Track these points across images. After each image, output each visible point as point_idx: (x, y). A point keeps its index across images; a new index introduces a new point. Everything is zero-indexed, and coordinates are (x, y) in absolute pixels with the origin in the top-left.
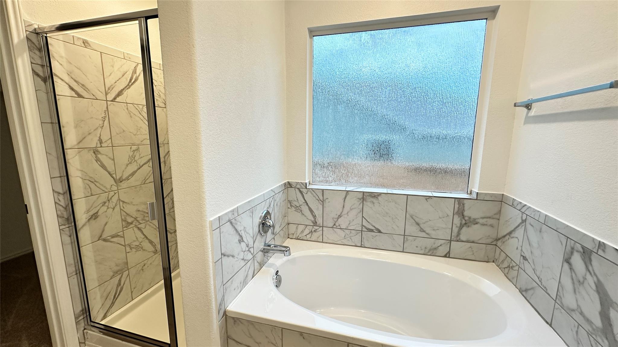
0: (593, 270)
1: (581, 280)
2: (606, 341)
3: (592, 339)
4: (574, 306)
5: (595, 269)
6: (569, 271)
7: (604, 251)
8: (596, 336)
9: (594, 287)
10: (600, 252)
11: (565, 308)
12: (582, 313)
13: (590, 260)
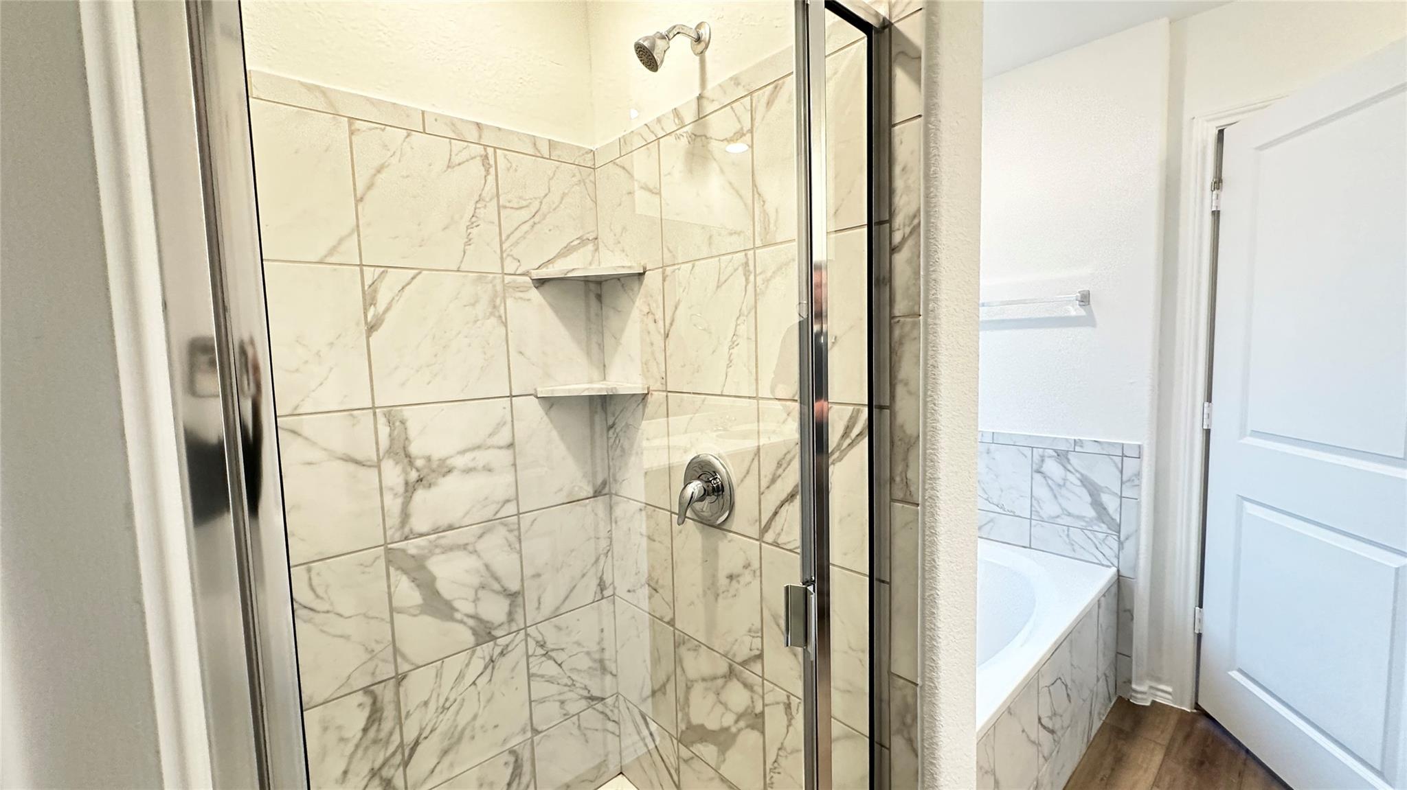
0: (1074, 468)
1: (1061, 482)
2: (1103, 525)
3: (1088, 533)
4: (1057, 511)
5: (1075, 466)
6: (1043, 480)
7: (1081, 446)
8: (1092, 527)
9: (1079, 483)
10: (1078, 449)
11: (1046, 520)
12: (1069, 515)
13: (1068, 460)
